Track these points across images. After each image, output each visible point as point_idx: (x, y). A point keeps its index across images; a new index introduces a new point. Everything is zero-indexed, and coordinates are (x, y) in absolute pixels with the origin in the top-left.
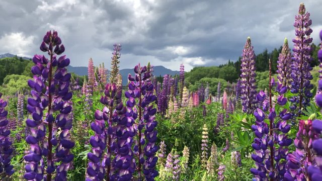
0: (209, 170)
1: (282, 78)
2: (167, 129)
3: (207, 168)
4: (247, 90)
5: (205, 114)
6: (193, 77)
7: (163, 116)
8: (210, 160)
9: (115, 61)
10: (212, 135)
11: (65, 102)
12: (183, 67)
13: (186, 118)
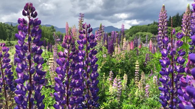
0: (140, 88)
1: (185, 30)
2: (114, 64)
3: (139, 87)
4: (162, 38)
5: (138, 54)
6: (131, 32)
7: (111, 56)
8: (140, 82)
9: (81, 23)
10: (143, 67)
11: (38, 47)
12: (124, 26)
13: (126, 57)
